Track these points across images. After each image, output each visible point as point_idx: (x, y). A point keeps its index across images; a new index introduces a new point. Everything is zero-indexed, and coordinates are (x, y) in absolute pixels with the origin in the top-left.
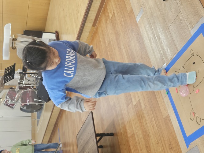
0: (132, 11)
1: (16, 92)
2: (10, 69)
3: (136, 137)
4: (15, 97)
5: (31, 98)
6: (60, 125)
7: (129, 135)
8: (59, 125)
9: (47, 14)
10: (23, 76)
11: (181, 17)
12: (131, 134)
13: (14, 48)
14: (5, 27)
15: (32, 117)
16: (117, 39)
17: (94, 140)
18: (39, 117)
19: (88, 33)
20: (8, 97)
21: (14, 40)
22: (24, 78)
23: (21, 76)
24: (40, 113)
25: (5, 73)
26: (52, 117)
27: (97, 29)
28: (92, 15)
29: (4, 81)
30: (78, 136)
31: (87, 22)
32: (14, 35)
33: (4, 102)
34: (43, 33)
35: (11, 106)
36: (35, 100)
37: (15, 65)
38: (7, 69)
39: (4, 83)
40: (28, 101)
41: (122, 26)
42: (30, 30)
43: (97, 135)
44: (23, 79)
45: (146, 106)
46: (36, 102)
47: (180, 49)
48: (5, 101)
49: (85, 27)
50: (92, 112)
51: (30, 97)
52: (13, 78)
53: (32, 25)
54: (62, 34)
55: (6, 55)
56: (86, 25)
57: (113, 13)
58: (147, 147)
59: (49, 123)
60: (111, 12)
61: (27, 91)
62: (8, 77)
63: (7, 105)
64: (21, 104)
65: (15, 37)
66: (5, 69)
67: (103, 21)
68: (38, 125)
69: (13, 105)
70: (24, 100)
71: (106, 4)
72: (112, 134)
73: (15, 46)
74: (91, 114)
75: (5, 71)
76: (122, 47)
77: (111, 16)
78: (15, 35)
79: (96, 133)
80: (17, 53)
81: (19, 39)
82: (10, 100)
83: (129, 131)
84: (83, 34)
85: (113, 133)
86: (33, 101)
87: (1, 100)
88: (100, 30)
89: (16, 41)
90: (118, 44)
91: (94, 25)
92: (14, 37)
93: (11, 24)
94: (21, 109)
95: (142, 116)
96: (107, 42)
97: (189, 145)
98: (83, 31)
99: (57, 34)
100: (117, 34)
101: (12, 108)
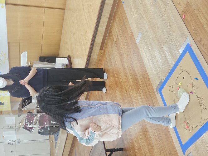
0: (132, 34)
1: (34, 116)
3: (142, 150)
4: (33, 121)
5: (48, 121)
7: (136, 149)
8: (75, 146)
9: (60, 40)
11: (171, 39)
12: (138, 147)
14: (22, 55)
15: (50, 140)
16: (121, 60)
18: (56, 140)
19: (97, 56)
20: (26, 121)
21: (30, 66)
24: (57, 135)
26: (68, 138)
27: (104, 52)
28: (99, 40)
30: (91, 154)
31: (94, 45)
32: (30, 62)
33: (23, 126)
35: (30, 129)
36: (52, 122)
39: (23, 107)
40: (45, 123)
41: (125, 48)
42: (45, 56)
43: (107, 151)
46: (53, 124)
47: (172, 66)
48: (24, 125)
51: (47, 120)
52: (31, 102)
53: (46, 51)
54: (73, 58)
56: (94, 49)
57: (117, 37)
59: (66, 144)
60: (115, 36)
61: (44, 114)
62: (26, 102)
63: (26, 129)
64: (39, 127)
65: (31, 63)
67: (109, 44)
68: (55, 147)
69: (32, 128)
70: (41, 123)
71: (111, 30)
72: (121, 150)
76: (126, 67)
77: (115, 40)
78: (31, 62)
79: (106, 149)
81: (35, 65)
82: (28, 124)
83: (136, 145)
84: (92, 57)
85: (122, 148)
86: (50, 124)
87: (20, 124)
88: (107, 53)
90: (122, 65)
91: (101, 48)
92: (30, 64)
93: (27, 52)
94: (39, 132)
95: (146, 130)
96: (113, 63)
97: (185, 152)
98: (92, 55)
99: (69, 58)
100: (121, 56)
101: (31, 131)
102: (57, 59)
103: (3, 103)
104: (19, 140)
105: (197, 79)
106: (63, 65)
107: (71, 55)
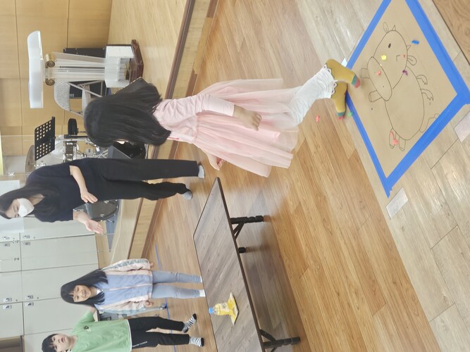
2: (45, 131)
3: (304, 209)
6: (158, 236)
7: (292, 210)
8: (155, 238)
9: (110, 9)
10: (72, 146)
12: (295, 207)
13: (50, 83)
14: (29, 39)
16: (258, 33)
18: (111, 230)
19: (200, 33)
21: (49, 65)
22: (74, 150)
23: (66, 145)
24: (113, 222)
25: (36, 138)
27: (217, 21)
29: (36, 156)
31: (195, 8)
32: (47, 56)
34: (108, 47)
37: (53, 120)
38: (39, 130)
39: (36, 159)
41: (264, 4)
42: (77, 47)
43: (232, 221)
44: (72, 152)
45: (317, 147)
47: (366, 25)
49: (192, 21)
50: (219, 179)
52: (53, 148)
53: (79, 36)
54: (145, 45)
55: (37, 98)
56: (195, 14)
58: (324, 220)
59: (136, 235)
62: (42, 147)
65: (50, 58)
66: (36, 131)
67: (229, 2)
68: (110, 248)
72: (259, 219)
73: (53, 78)
74: (217, 182)
75: (36, 135)
76: (268, 46)
78: (50, 55)
79: (231, 218)
80: (55, 98)
81: (59, 63)
83: (291, 203)
84: (189, 35)
85: (261, 216)
88: (223, 24)
89: (53, 68)
90: (260, 42)
91: (210, 13)
92: (48, 60)
93: (39, 33)
96: (238, 43)
97: (391, 192)
98: (190, 29)
99: (135, 46)
100: (257, 24)
102: (108, 49)
104: (29, 237)
105: (416, 42)
106: (121, 62)
107: (138, 39)
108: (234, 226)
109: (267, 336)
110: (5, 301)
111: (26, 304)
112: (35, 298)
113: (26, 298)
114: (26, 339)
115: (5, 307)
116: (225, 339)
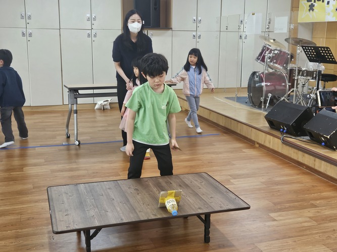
1: (285, 65)
2: (327, 55)
4: (276, 63)
5: (272, 88)
10: (313, 76)
15: (240, 89)
17: (200, 208)
18: (239, 100)
20: (276, 52)
22: (309, 78)
23: (313, 72)
24: (246, 103)
25: (321, 47)
26: (240, 123)
29: (305, 47)
33: (268, 46)
35: (261, 58)
36: (270, 95)
38: (327, 50)
39: (302, 47)
40: (269, 84)
43: (208, 215)
44: (307, 76)
46: (267, 96)
48: (270, 48)
50: (248, 208)
51: (275, 87)
52: (311, 61)
61: (285, 83)
62: (312, 52)
63: (263, 50)
64: (263, 73)
66: (327, 48)
68: (227, 98)
69: (263, 60)
70: (270, 77)
74: (246, 206)
75: (324, 48)
79: (211, 215)
82: (271, 55)
85: (209, 241)
86: (268, 92)
87: (272, 41)
94: (254, 73)
101: (258, 59)
103: (313, 10)
104: (246, 38)
108: (203, 216)
109: (95, 234)
110: (199, 18)
111: (194, 33)
112: (198, 40)
113: (199, 34)
114: (170, 32)
115: (195, 18)
116: (108, 190)
